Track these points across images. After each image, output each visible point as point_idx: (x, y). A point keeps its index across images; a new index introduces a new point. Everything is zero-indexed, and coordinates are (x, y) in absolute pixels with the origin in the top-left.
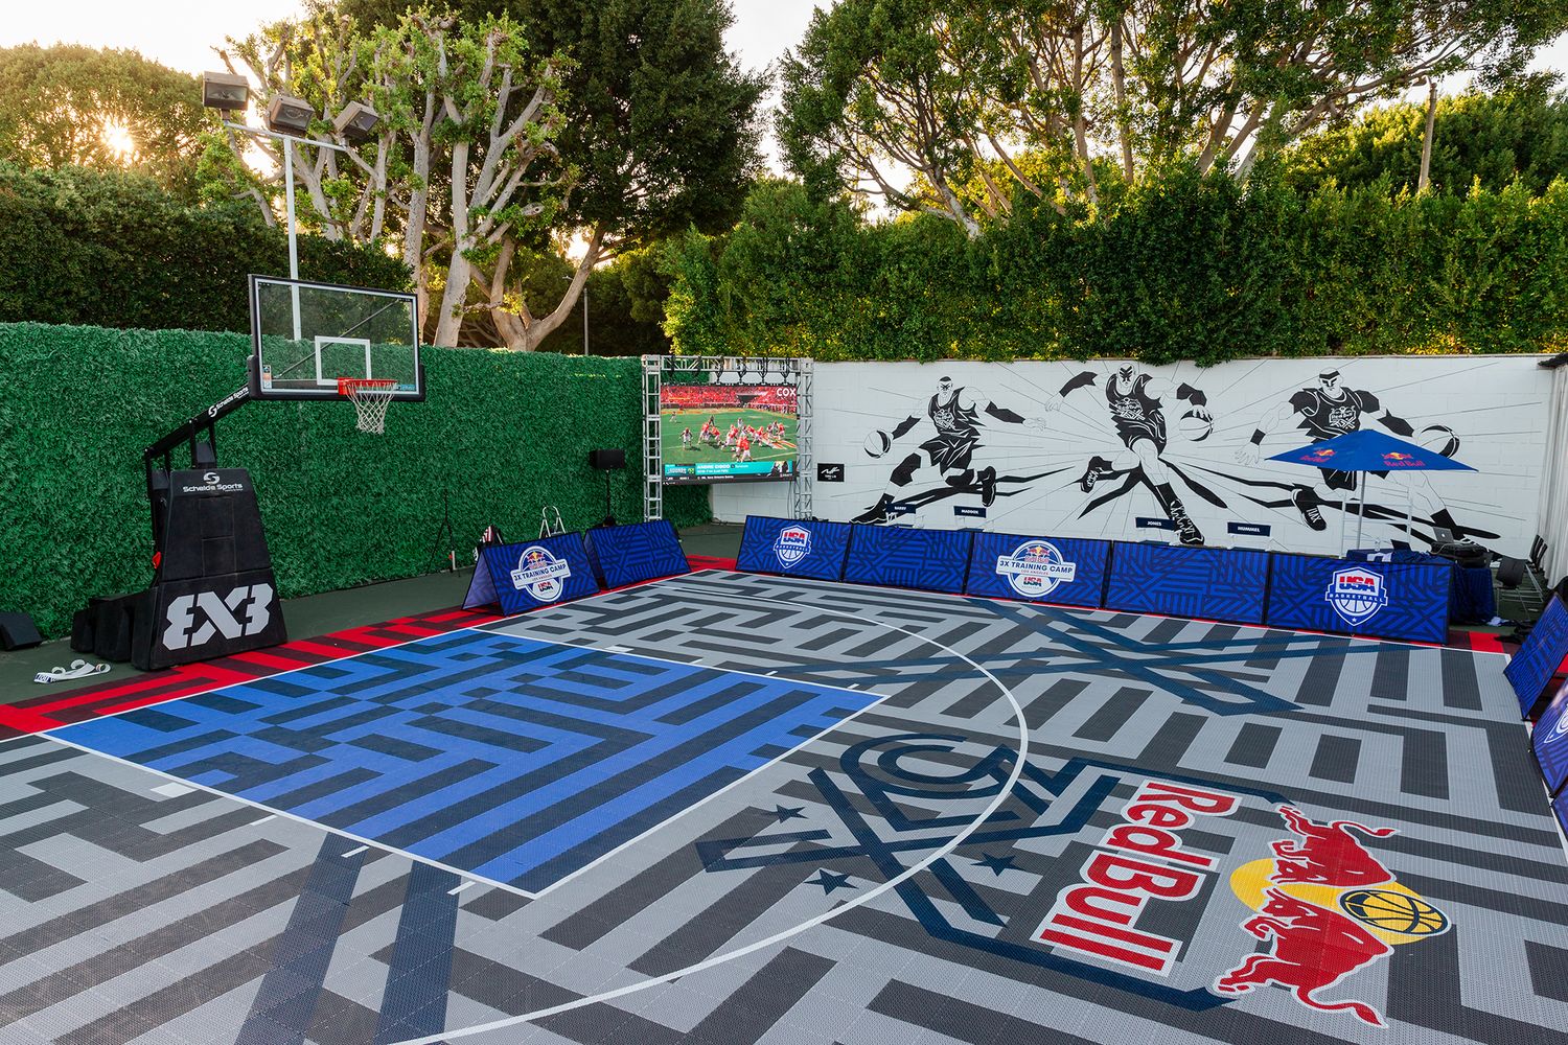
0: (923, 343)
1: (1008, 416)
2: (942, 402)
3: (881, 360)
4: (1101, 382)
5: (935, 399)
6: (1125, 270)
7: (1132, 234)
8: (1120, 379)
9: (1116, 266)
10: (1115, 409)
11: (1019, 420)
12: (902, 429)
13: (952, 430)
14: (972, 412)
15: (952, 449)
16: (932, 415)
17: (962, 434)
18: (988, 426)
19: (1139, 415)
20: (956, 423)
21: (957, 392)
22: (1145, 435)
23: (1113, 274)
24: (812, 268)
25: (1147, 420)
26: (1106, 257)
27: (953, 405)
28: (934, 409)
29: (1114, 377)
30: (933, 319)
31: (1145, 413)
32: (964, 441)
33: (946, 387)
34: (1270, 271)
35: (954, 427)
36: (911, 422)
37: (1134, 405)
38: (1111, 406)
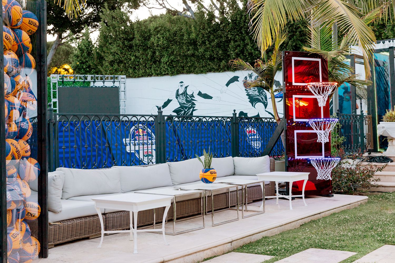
0: (170, 68)
1: (206, 96)
2: (180, 92)
3: (155, 76)
4: (241, 79)
5: (178, 91)
6: (241, 33)
7: (241, 18)
8: (248, 78)
9: (238, 31)
10: (247, 91)
11: (210, 98)
12: (166, 104)
13: (185, 104)
14: (192, 96)
15: (185, 112)
16: (177, 98)
17: (189, 105)
18: (199, 101)
19: (257, 93)
20: (186, 100)
21: (186, 87)
22: (259, 101)
23: (238, 34)
24: (126, 39)
25: (260, 95)
26: (234, 28)
27: (185, 93)
28: (177, 95)
29: (246, 78)
30: (172, 57)
31: (259, 92)
32: (190, 108)
33: (182, 86)
34: (294, 30)
35: (185, 102)
36: (169, 101)
37: (254, 89)
38: (246, 90)
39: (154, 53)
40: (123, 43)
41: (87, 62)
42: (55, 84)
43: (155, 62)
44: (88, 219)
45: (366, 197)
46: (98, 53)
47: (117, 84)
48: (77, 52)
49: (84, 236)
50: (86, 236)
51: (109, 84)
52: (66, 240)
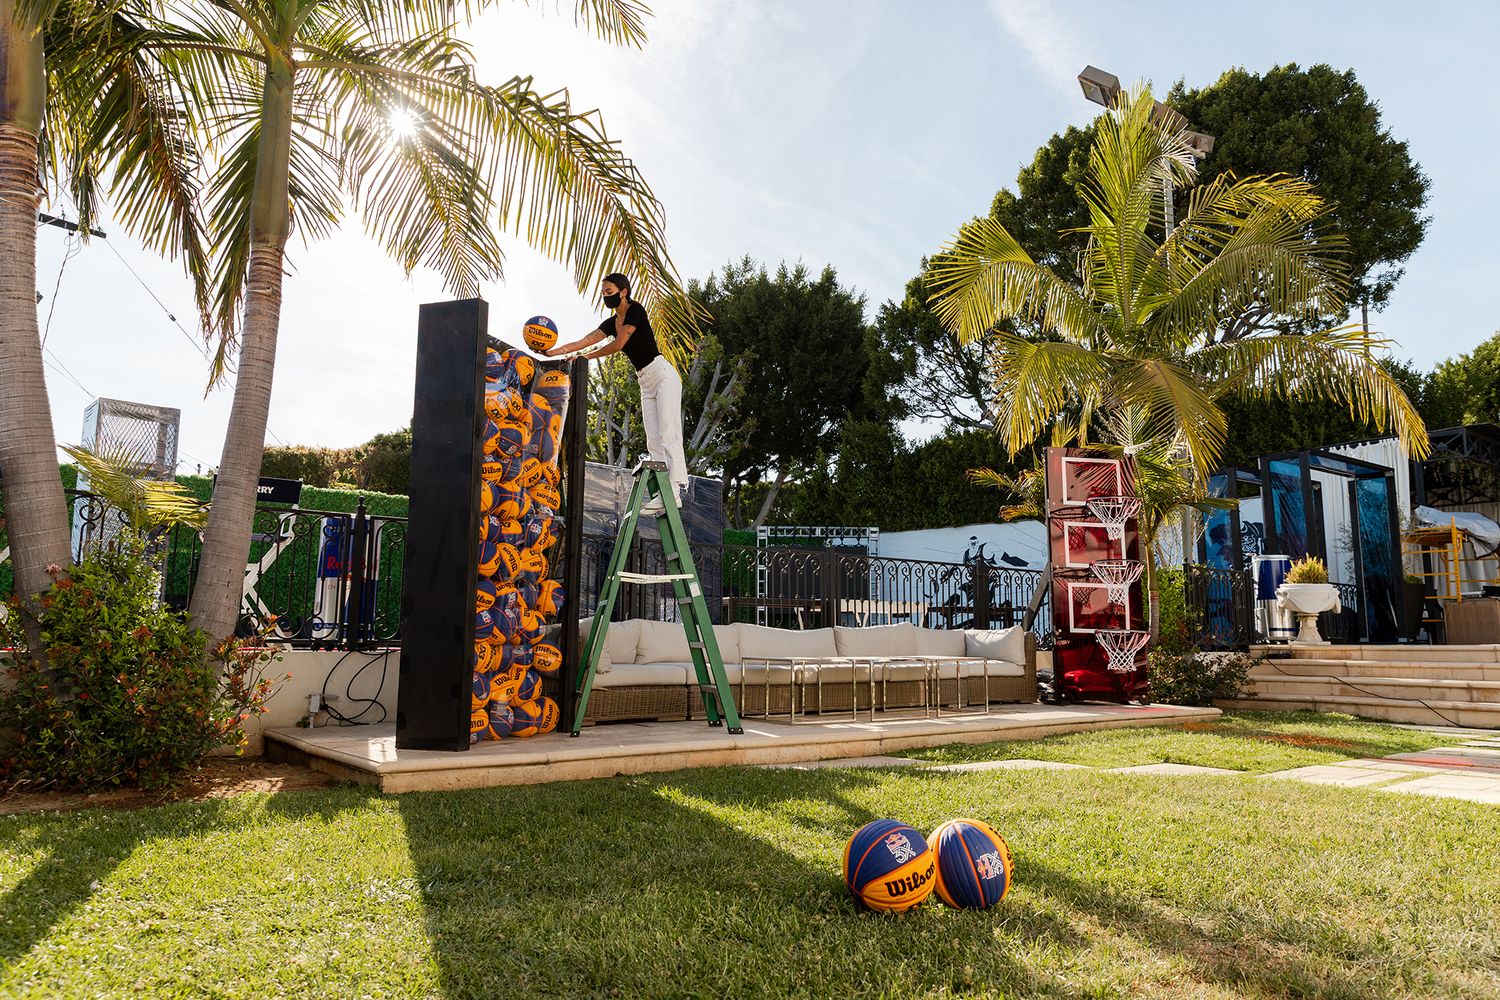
0: (954, 514)
1: (1017, 562)
2: (972, 555)
5: (967, 553)
11: (1025, 564)
14: (992, 561)
21: (982, 547)
27: (979, 557)
28: (967, 560)
33: (974, 544)
39: (926, 489)
40: (876, 473)
41: (818, 506)
42: (762, 542)
43: (927, 505)
44: (655, 690)
45: (1219, 711)
46: (836, 492)
47: (863, 542)
48: (804, 492)
49: (647, 716)
50: (652, 716)
51: (850, 542)
52: (616, 718)
